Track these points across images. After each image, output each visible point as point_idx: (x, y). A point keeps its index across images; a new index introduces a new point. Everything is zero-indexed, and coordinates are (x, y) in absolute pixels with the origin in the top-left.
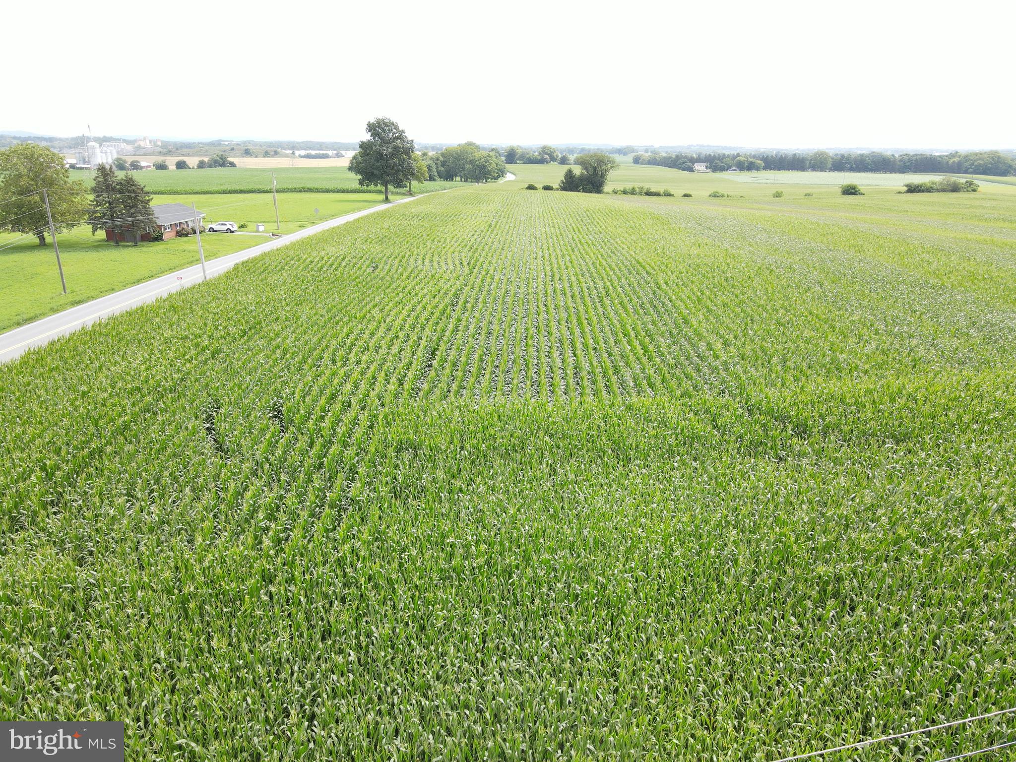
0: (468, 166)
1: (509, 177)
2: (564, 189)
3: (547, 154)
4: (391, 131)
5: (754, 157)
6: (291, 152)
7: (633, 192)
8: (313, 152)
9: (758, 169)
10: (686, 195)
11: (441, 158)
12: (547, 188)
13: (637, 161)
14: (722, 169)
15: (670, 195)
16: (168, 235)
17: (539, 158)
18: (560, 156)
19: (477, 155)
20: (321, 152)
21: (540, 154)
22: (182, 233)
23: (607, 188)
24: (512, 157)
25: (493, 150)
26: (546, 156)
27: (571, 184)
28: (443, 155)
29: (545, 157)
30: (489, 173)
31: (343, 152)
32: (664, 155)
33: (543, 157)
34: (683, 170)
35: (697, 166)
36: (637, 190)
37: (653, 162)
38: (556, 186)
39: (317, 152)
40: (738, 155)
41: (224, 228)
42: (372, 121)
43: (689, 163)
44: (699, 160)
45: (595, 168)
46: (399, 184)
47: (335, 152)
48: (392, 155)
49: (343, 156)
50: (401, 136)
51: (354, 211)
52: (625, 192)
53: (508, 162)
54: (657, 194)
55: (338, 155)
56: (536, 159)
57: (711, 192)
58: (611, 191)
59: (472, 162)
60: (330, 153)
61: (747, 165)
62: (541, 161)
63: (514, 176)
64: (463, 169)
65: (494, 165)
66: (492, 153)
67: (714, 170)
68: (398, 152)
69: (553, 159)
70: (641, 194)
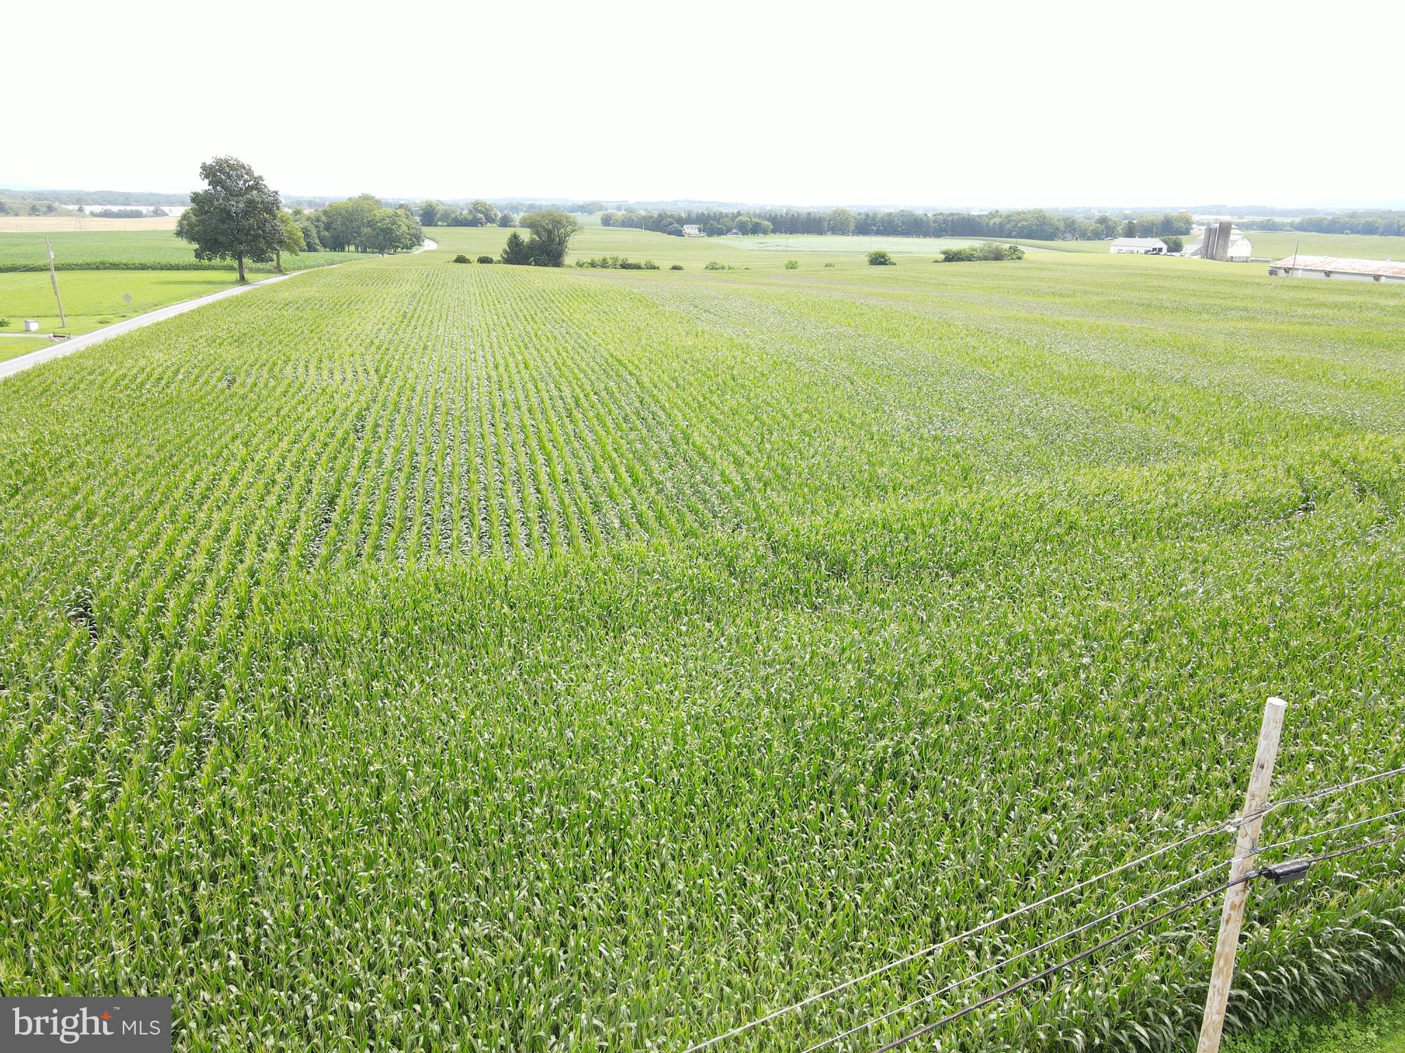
0: (365, 230)
1: (429, 245)
2: (508, 261)
3: (480, 212)
4: (240, 177)
5: (759, 216)
6: (77, 207)
7: (604, 264)
8: (115, 209)
9: (765, 232)
10: (675, 268)
11: (324, 218)
12: (484, 260)
13: (607, 221)
14: (720, 233)
15: (654, 268)
17: (470, 217)
18: (500, 215)
19: (378, 213)
20: (129, 208)
21: (471, 212)
23: (569, 259)
24: (430, 216)
25: (401, 206)
26: (480, 215)
27: (518, 254)
28: (325, 213)
29: (478, 216)
30: (398, 239)
31: (166, 209)
32: (643, 213)
33: (475, 216)
34: (669, 233)
35: (687, 229)
36: (610, 262)
37: (630, 223)
38: (496, 258)
39: (122, 208)
40: (739, 214)
42: (209, 162)
43: (675, 225)
44: (689, 221)
45: (550, 232)
46: (260, 256)
47: (151, 208)
48: (246, 213)
49: (165, 214)
50: (257, 186)
51: (191, 296)
52: (593, 265)
53: (424, 225)
54: (637, 267)
55: (157, 213)
56: (466, 219)
57: (707, 263)
58: (574, 264)
59: (371, 224)
60: (144, 209)
61: (750, 227)
62: (473, 223)
63: (435, 244)
64: (359, 233)
65: (404, 228)
66: (400, 212)
67: (710, 234)
68: (255, 208)
69: (490, 219)
70: (614, 267)
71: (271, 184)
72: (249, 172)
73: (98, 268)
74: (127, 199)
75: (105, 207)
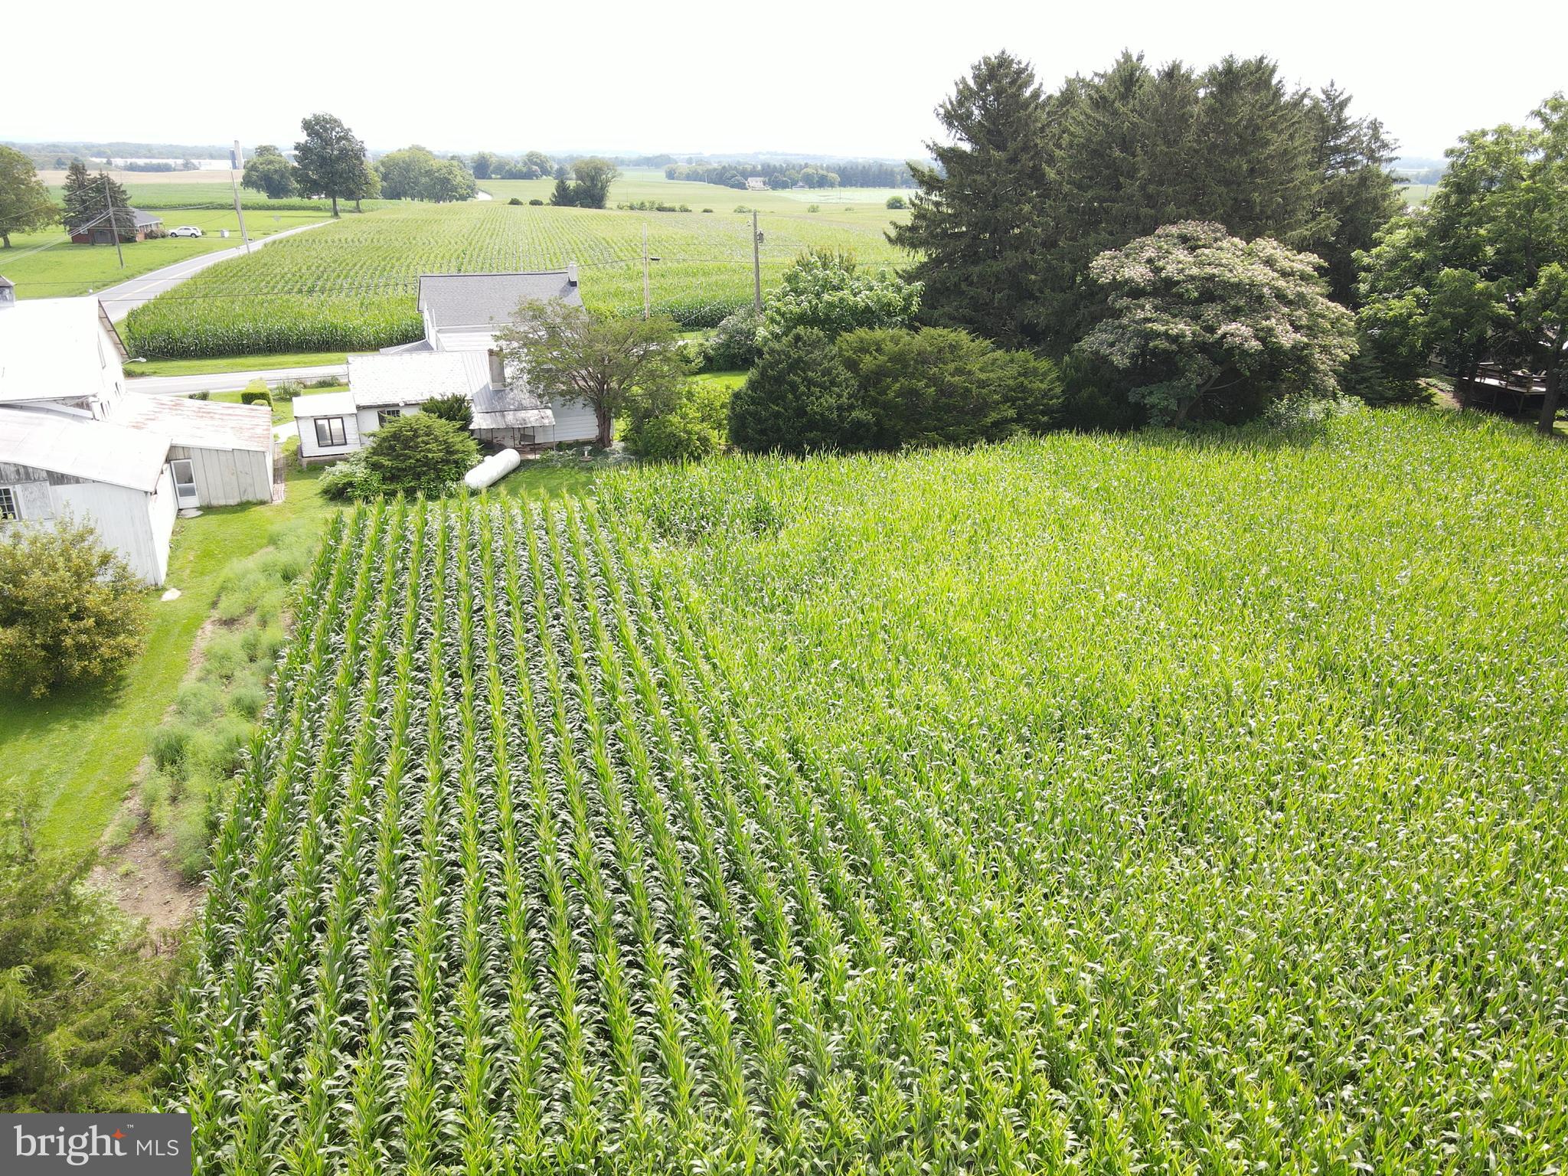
0: (423, 180)
1: (482, 197)
2: (556, 203)
3: (536, 164)
4: (333, 129)
5: (828, 169)
6: (105, 160)
7: (642, 207)
8: (141, 162)
9: (832, 185)
10: (706, 211)
11: (382, 169)
12: (534, 203)
13: (671, 175)
14: (784, 186)
15: (686, 210)
16: (140, 237)
17: (525, 170)
18: (556, 167)
19: (435, 164)
20: (155, 161)
21: (525, 164)
22: (150, 236)
23: (608, 204)
24: (483, 168)
25: (453, 158)
26: (535, 168)
27: (564, 198)
28: (383, 163)
29: (531, 169)
30: (455, 189)
31: (195, 162)
32: (715, 165)
33: (530, 169)
34: (732, 186)
35: (754, 182)
36: (647, 205)
37: (693, 177)
38: (546, 201)
39: (148, 161)
40: (806, 166)
41: (189, 233)
42: (309, 117)
43: (739, 178)
44: (754, 173)
45: (593, 179)
46: (350, 195)
47: (180, 161)
48: (338, 159)
49: (195, 168)
50: (346, 136)
52: (632, 208)
53: (477, 177)
54: (672, 210)
55: (187, 166)
56: (520, 171)
57: (736, 206)
58: (614, 206)
59: (429, 173)
60: (171, 162)
61: (818, 181)
62: (528, 175)
63: (489, 195)
64: (416, 183)
65: (459, 179)
66: (455, 163)
67: (774, 188)
68: (347, 155)
69: (545, 172)
70: (651, 209)
71: (357, 134)
72: (340, 125)
74: (149, 151)
75: (129, 161)
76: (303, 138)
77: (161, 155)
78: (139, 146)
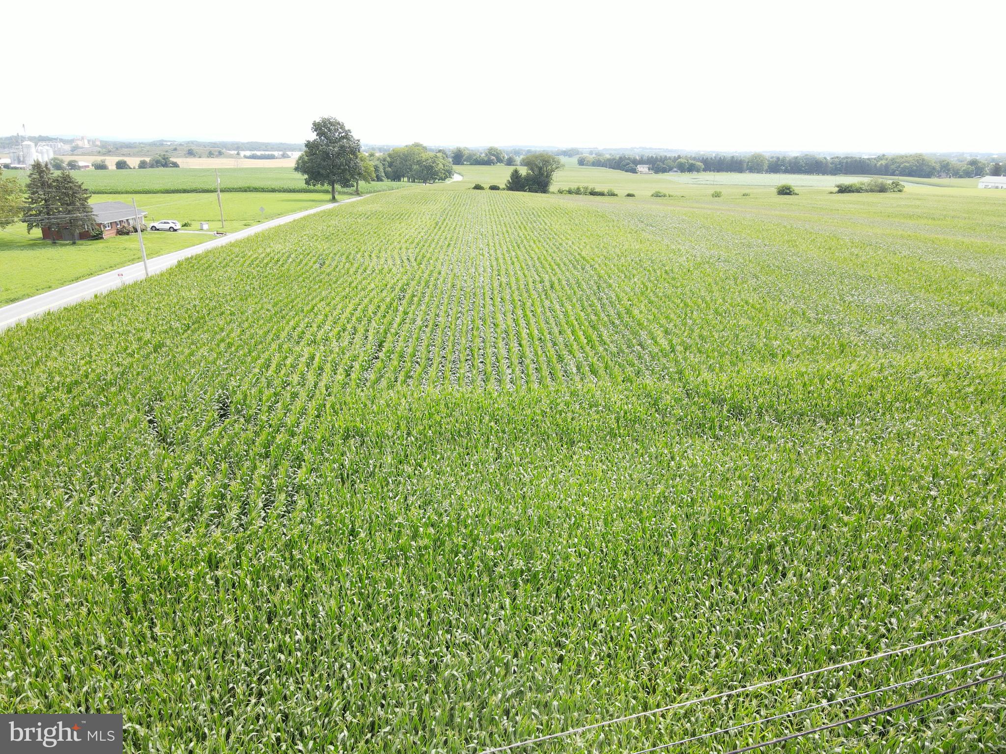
0: (415, 167)
1: (456, 178)
2: (510, 188)
3: (494, 155)
4: (337, 130)
5: (694, 159)
6: (236, 152)
7: (578, 192)
8: (259, 153)
9: (698, 171)
10: (629, 195)
11: (388, 159)
12: (494, 188)
13: (581, 162)
14: (664, 171)
15: (614, 195)
16: (108, 233)
17: (486, 159)
18: (506, 157)
19: (424, 156)
20: (267, 153)
21: (486, 155)
22: (122, 232)
23: (553, 188)
24: (459, 158)
25: (440, 151)
26: (493, 157)
27: (517, 184)
28: (390, 156)
29: (492, 158)
30: (436, 173)
31: (289, 153)
32: (608, 156)
33: (489, 158)
34: (627, 171)
35: (640, 168)
36: (582, 190)
37: (599, 163)
38: (502, 186)
39: (263, 153)
40: (679, 157)
41: (167, 226)
42: (318, 120)
43: (631, 165)
44: (642, 162)
45: (540, 169)
46: (346, 184)
47: (281, 153)
48: (339, 155)
49: (289, 157)
50: (347, 136)
51: (301, 209)
52: (570, 192)
53: (454, 164)
54: (601, 194)
55: (284, 156)
56: (483, 160)
57: (653, 192)
58: (556, 191)
59: (419, 163)
60: (276, 153)
61: (687, 167)
62: (487, 163)
63: (461, 177)
64: (411, 169)
65: (441, 166)
66: (439, 155)
67: (657, 172)
68: (345, 151)
69: (500, 160)
70: (585, 194)
71: (355, 135)
72: (342, 127)
73: (246, 191)
74: (266, 146)
75: (253, 152)
76: (313, 136)
77: (273, 149)
78: (263, 144)
